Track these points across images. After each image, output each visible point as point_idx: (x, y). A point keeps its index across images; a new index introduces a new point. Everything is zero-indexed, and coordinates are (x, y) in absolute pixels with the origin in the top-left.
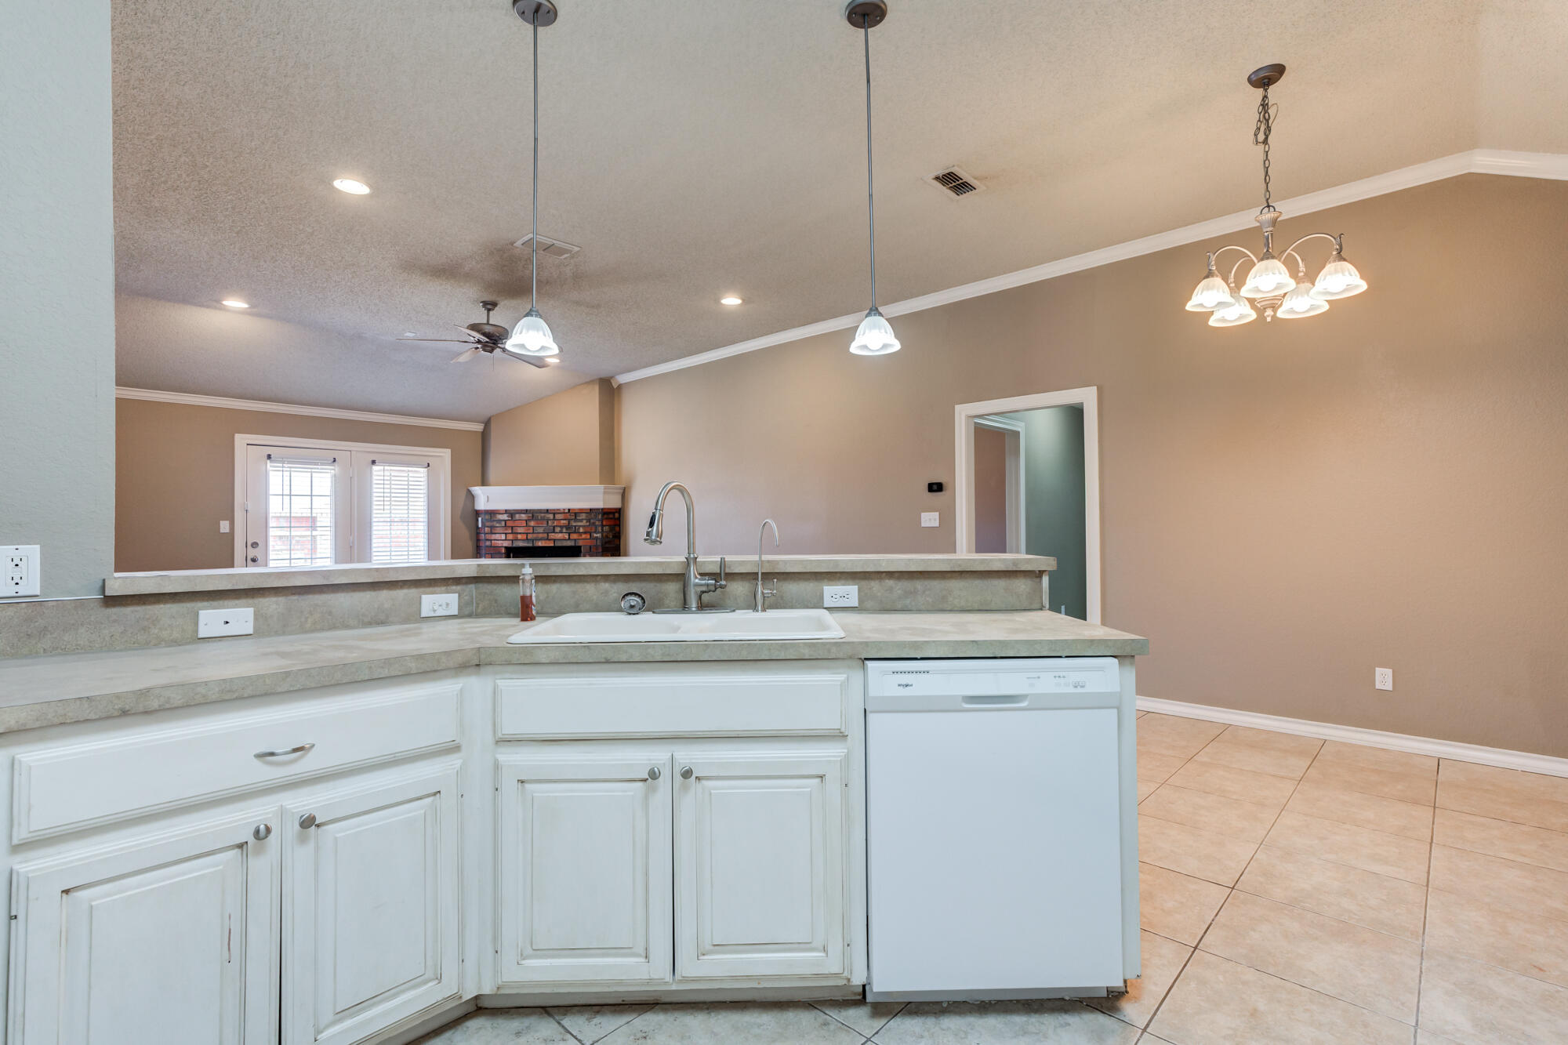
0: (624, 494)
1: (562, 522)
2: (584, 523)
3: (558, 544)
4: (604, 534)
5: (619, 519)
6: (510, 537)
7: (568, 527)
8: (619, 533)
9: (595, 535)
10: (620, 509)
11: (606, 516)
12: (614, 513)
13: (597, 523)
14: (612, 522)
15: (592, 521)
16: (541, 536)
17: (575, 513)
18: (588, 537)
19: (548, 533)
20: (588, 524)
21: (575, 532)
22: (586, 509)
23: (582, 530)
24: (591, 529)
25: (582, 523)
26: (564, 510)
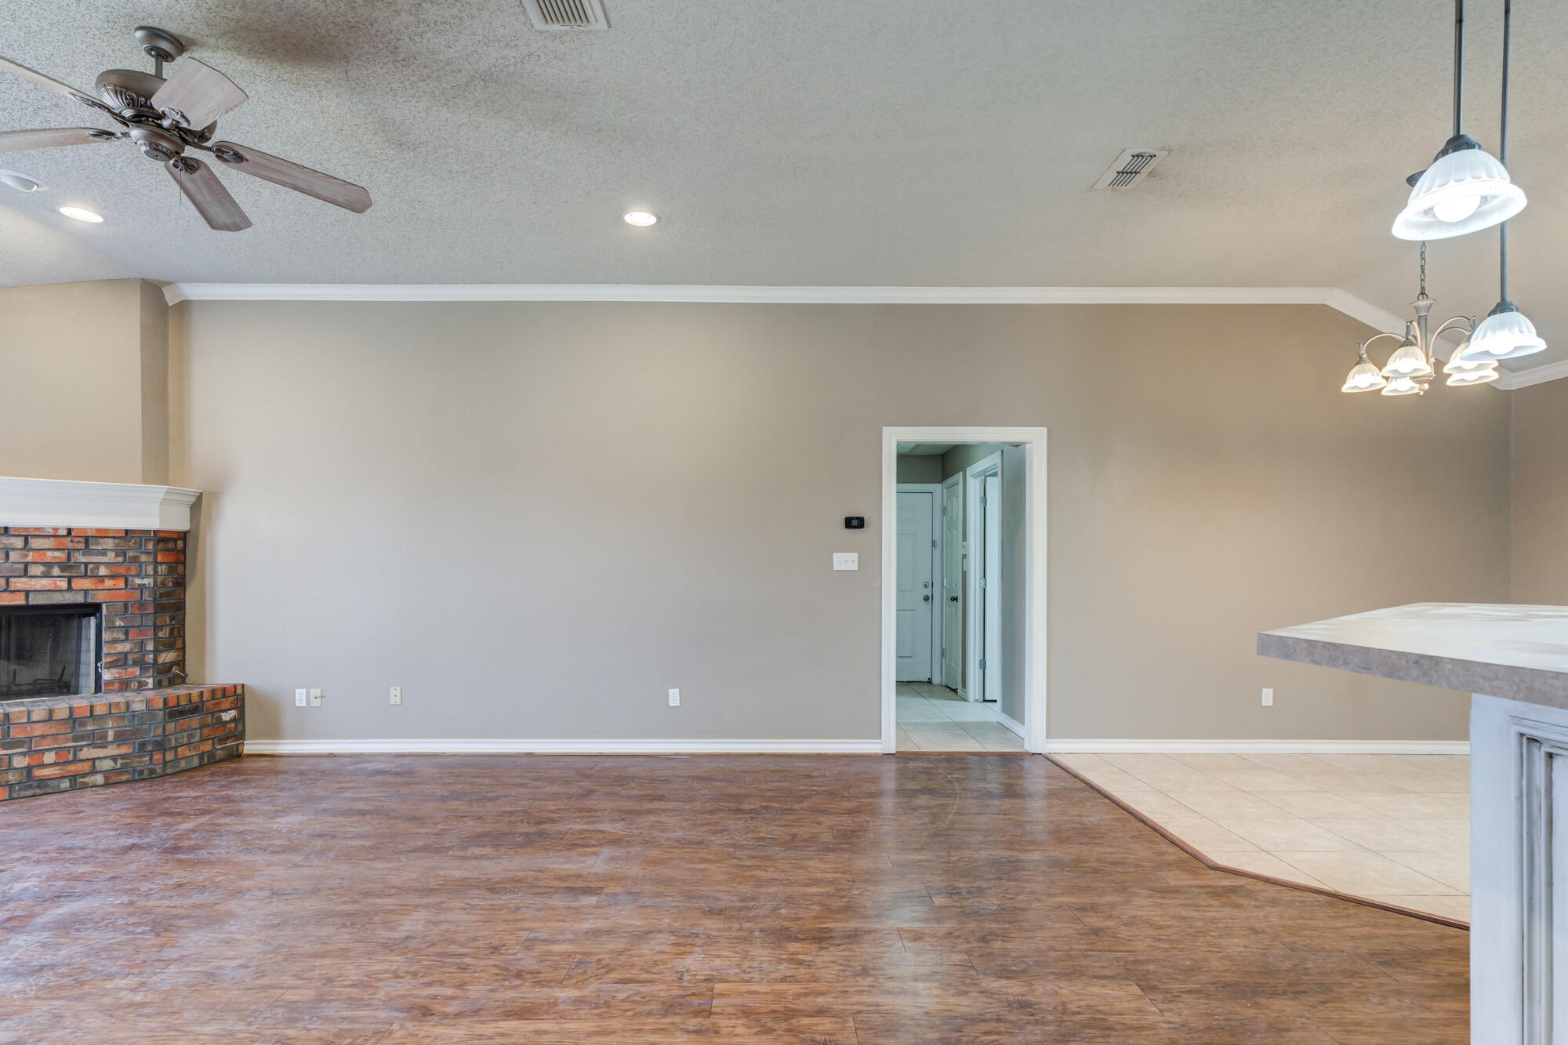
0: (197, 506)
1: (49, 554)
2: (111, 557)
3: (34, 600)
4: (159, 579)
5: (184, 551)
7: (66, 566)
8: (184, 577)
9: (138, 581)
10: (183, 536)
11: (161, 545)
12: (175, 540)
13: (143, 558)
14: (172, 558)
15: (130, 554)
17: (87, 538)
18: (121, 584)
19: (7, 578)
20: (120, 559)
21: (85, 576)
22: (118, 531)
23: (103, 571)
24: (129, 569)
25: (107, 558)
26: (56, 529)
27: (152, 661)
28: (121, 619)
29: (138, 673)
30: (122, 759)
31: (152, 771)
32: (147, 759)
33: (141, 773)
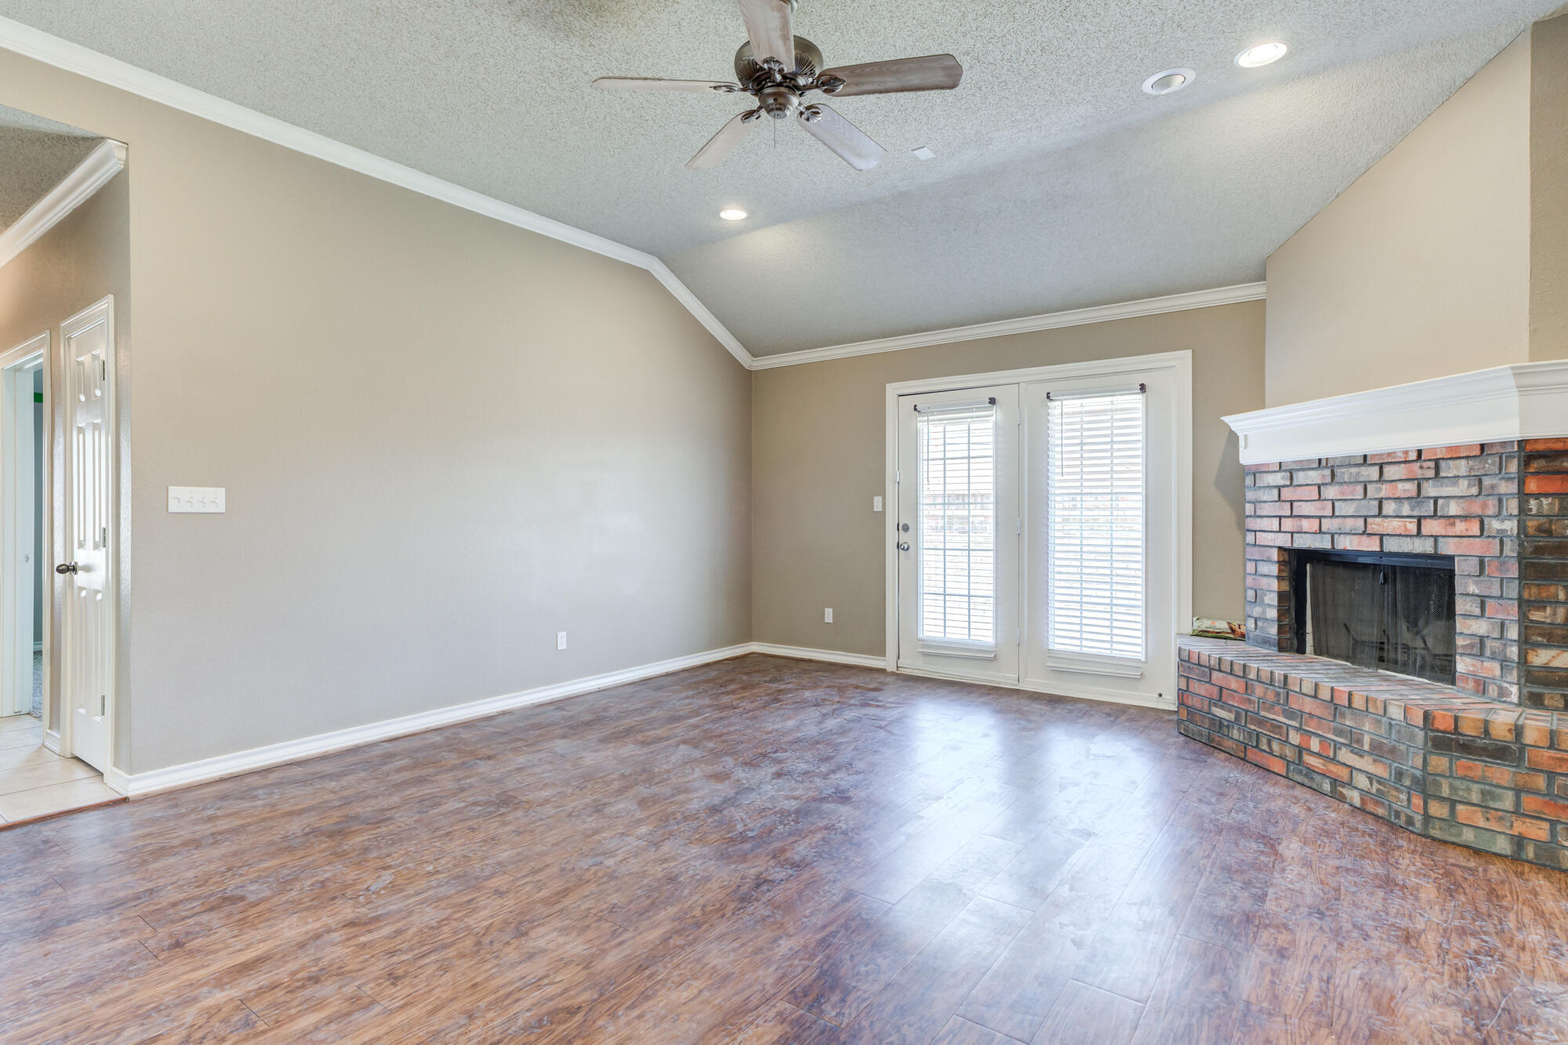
1: (1400, 485)
2: (1463, 488)
3: (1392, 546)
6: (1288, 525)
7: (1416, 501)
9: (1496, 525)
11: (1539, 464)
13: (1504, 488)
15: (1487, 482)
16: (1350, 524)
17: (1437, 461)
18: (1475, 530)
19: (1365, 518)
20: (1474, 491)
21: (1435, 515)
22: (1470, 447)
23: (1454, 509)
24: (1484, 506)
25: (1454, 492)
26: (1406, 453)
27: (1516, 658)
28: (1476, 584)
29: (1498, 672)
30: (1379, 782)
31: (1410, 821)
32: (1403, 797)
33: (1398, 814)
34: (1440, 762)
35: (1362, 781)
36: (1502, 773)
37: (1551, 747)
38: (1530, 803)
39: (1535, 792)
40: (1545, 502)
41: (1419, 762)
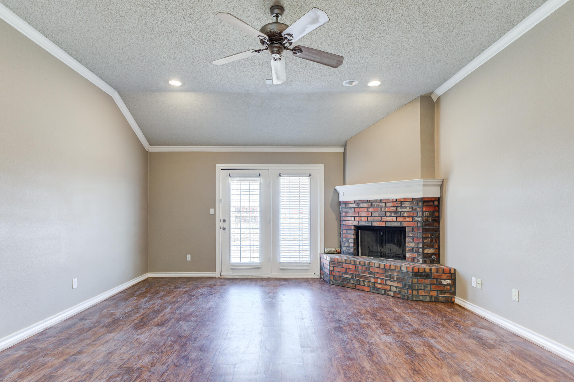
0: (442, 186)
1: (391, 208)
2: (408, 209)
3: (389, 225)
4: (424, 218)
5: (438, 206)
6: (357, 219)
7: (396, 212)
8: (439, 217)
9: (417, 219)
10: (439, 198)
11: (425, 204)
12: (433, 202)
13: (418, 209)
14: (431, 209)
15: (414, 208)
16: (376, 218)
17: (401, 202)
18: (411, 220)
19: (381, 217)
20: (411, 210)
21: (401, 216)
22: (410, 199)
23: (406, 215)
24: (413, 214)
25: (406, 210)
26: (393, 199)
27: (421, 252)
28: (411, 234)
29: (417, 256)
30: (399, 288)
31: (408, 297)
32: (406, 291)
33: (404, 296)
34: (415, 280)
35: (394, 289)
36: (427, 281)
37: (437, 272)
38: (433, 287)
39: (434, 284)
40: (427, 213)
41: (410, 281)
